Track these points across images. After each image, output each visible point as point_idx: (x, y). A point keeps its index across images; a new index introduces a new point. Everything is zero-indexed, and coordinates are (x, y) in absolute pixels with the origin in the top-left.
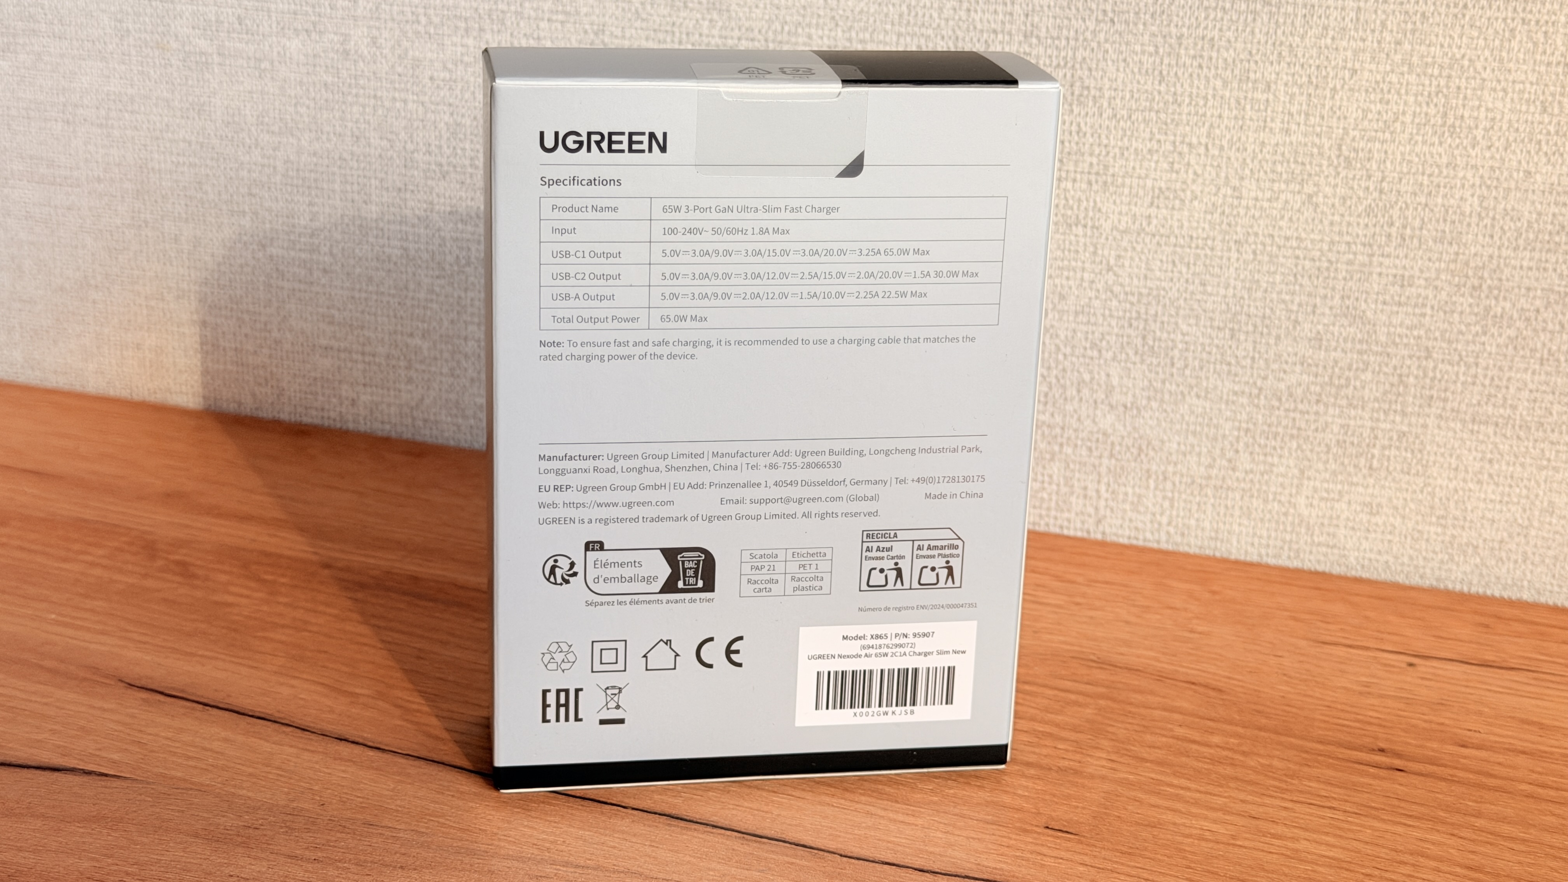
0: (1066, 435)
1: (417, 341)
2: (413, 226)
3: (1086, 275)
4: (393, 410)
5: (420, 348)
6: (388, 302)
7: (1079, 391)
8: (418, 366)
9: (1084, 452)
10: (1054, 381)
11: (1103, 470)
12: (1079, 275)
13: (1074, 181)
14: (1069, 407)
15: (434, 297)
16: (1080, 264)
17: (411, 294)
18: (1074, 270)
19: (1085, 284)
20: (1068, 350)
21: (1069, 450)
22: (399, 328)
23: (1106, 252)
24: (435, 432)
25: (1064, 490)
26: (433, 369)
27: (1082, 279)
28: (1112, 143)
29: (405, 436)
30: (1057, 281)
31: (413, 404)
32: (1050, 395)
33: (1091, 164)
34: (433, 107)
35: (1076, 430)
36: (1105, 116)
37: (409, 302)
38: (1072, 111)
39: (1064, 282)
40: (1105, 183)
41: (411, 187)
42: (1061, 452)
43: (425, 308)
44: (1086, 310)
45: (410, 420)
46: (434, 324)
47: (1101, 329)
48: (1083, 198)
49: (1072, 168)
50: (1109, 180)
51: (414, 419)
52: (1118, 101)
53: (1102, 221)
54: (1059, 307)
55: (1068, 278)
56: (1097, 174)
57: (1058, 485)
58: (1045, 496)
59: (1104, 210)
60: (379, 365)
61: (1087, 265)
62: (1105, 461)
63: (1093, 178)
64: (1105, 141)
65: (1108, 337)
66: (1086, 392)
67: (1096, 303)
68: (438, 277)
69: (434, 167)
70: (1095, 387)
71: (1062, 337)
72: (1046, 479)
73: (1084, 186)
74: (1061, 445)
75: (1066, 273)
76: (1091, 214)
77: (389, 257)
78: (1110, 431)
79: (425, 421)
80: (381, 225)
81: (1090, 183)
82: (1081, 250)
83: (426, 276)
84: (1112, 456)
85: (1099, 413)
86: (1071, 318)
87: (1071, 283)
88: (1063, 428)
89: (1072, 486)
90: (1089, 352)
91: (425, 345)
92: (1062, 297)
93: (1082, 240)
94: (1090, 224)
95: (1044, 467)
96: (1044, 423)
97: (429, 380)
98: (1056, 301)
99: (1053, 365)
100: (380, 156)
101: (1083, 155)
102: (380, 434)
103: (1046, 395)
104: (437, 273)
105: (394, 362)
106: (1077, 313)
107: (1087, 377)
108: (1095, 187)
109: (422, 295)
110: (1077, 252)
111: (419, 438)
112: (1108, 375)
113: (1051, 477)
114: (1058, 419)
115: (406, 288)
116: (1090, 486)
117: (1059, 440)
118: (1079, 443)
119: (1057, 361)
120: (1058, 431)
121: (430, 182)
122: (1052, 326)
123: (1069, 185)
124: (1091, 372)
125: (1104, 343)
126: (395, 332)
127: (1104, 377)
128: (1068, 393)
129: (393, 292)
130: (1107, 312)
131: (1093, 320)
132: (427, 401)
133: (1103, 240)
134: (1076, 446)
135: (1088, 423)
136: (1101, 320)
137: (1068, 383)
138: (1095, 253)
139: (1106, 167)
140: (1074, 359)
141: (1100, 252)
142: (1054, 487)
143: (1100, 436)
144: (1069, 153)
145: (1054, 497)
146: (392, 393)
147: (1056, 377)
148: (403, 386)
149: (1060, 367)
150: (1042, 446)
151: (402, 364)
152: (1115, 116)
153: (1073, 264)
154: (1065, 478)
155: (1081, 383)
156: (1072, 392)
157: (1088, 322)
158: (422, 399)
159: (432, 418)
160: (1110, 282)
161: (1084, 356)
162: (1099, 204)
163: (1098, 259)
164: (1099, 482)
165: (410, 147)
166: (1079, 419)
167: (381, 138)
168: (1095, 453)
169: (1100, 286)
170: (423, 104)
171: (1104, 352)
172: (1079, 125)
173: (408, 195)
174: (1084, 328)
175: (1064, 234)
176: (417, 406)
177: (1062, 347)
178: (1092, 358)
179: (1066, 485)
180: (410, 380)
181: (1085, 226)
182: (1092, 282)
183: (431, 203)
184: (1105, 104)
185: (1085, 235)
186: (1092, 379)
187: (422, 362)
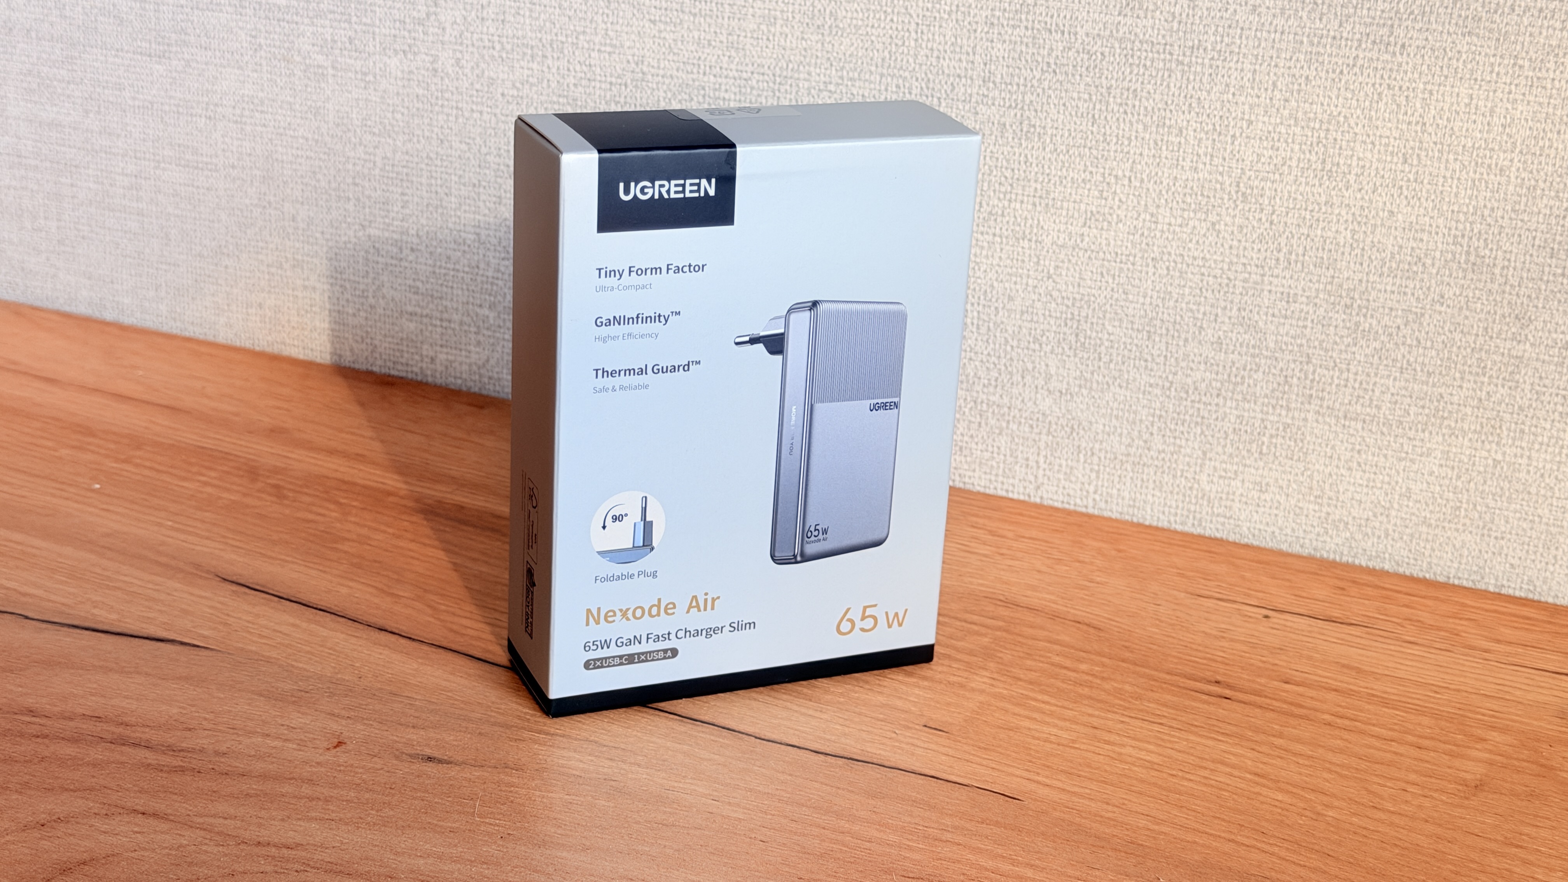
9: (1027, 429)
29: (473, 390)
40: (1047, 205)
50: (1051, 203)
52: (1058, 138)
60: (454, 329)
70: (1037, 375)
100: (460, 157)
102: (452, 387)
111: (484, 392)
116: (1031, 458)
130: (1047, 313)
139: (1048, 192)
152: (1056, 150)
160: (1050, 288)
163: (1040, 269)
165: (484, 150)
166: (1023, 401)
170: (495, 115)
172: (1026, 156)
174: (1029, 325)
184: (1048, 140)
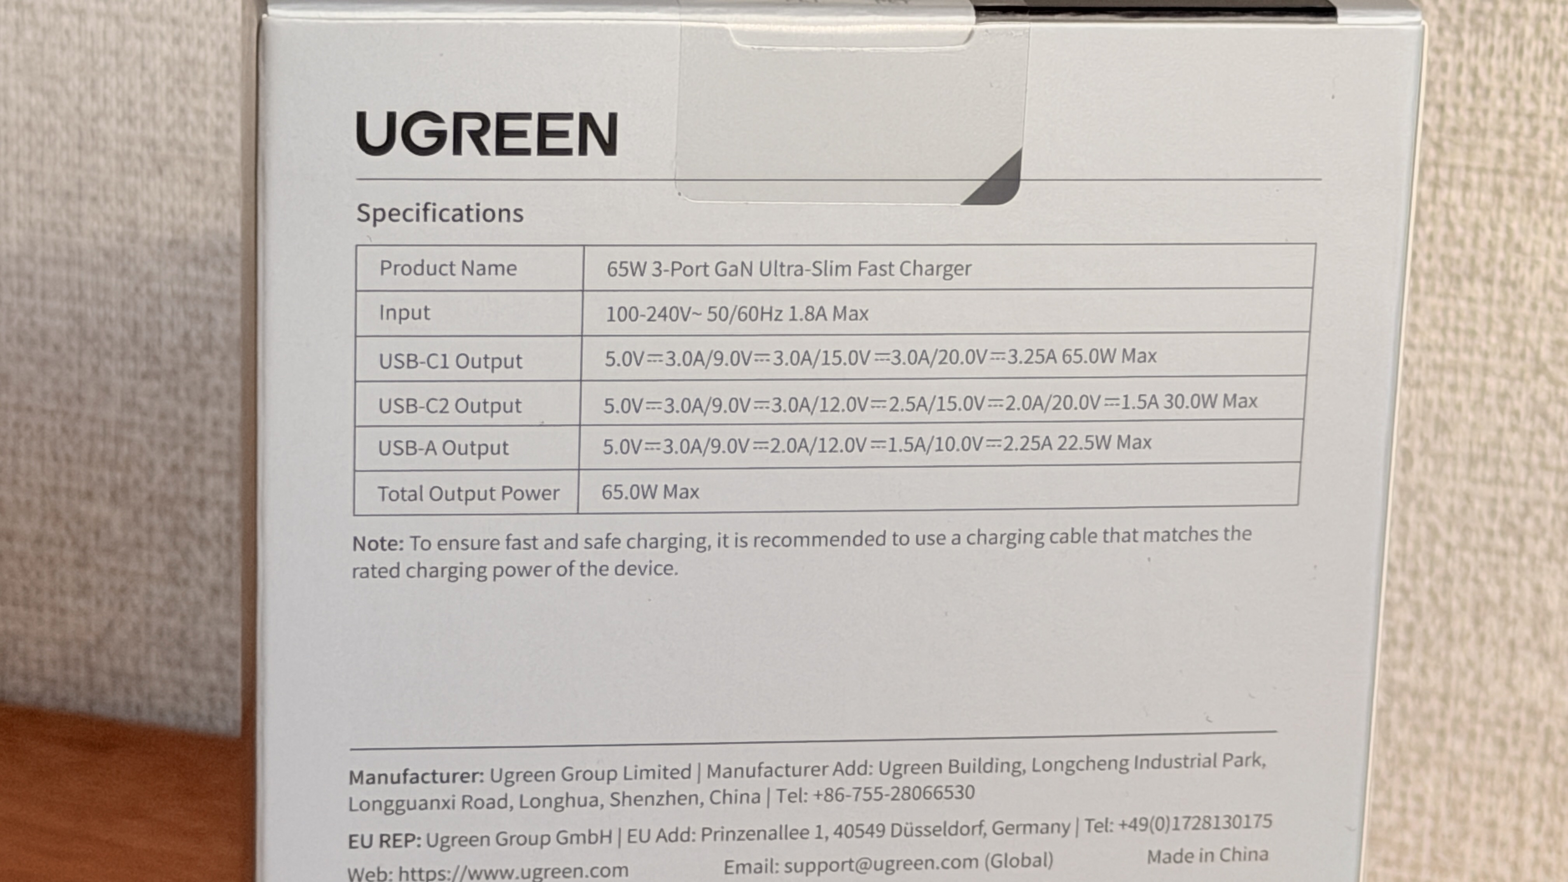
0: (1451, 713)
1: (100, 509)
2: (95, 270)
3: (1491, 383)
4: (50, 651)
5: (107, 523)
6: (42, 428)
7: (1477, 622)
8: (103, 561)
10: (1425, 600)
11: (1530, 787)
12: (1476, 382)
13: (1466, 186)
14: (1457, 656)
15: (137, 418)
16: (1478, 358)
17: (88, 411)
18: (1467, 371)
19: (1490, 401)
20: (1455, 538)
21: (1458, 745)
22: (64, 482)
23: (1533, 335)
24: (136, 698)
25: (1448, 827)
26: (133, 566)
27: (1483, 390)
28: (1544, 109)
30: (1432, 393)
31: (91, 639)
32: (1419, 628)
33: (1501, 153)
34: (138, 26)
35: (1472, 703)
36: (1528, 54)
37: (84, 428)
38: (1460, 44)
39: (1446, 396)
41: (91, 190)
42: (1440, 749)
43: (118, 440)
44: (1492, 453)
45: (83, 674)
46: (136, 472)
47: (1522, 493)
48: (1485, 222)
49: (1460, 161)
51: (91, 669)
53: (1524, 270)
54: (1437, 447)
55: (1453, 388)
56: (1514, 173)
57: (1436, 817)
58: (1408, 839)
59: (1528, 247)
61: (1493, 361)
62: (1534, 769)
63: (1504, 181)
64: (1529, 107)
65: (1537, 511)
66: (1492, 623)
67: (1513, 440)
68: (145, 376)
69: (138, 148)
71: (1443, 509)
72: (1411, 804)
73: (1486, 198)
74: (1442, 733)
75: (1449, 378)
76: (1500, 255)
77: (44, 334)
78: (1542, 705)
79: (115, 675)
80: (28, 266)
81: (1498, 192)
82: (1480, 328)
83: (121, 373)
84: (1546, 757)
85: (1519, 667)
86: (1461, 470)
87: (1461, 397)
88: (1444, 699)
89: (1465, 820)
90: (1499, 542)
91: (117, 517)
92: (1442, 427)
93: (1483, 309)
94: (1499, 275)
95: (1406, 780)
96: (1404, 687)
97: (123, 590)
98: (1430, 433)
99: (1424, 567)
101: (1483, 133)
103: (1410, 629)
104: (143, 367)
105: (53, 551)
106: (1472, 461)
107: (1494, 592)
108: (1509, 200)
109: (112, 413)
110: (1472, 333)
112: (1538, 590)
113: (1420, 799)
114: (1435, 679)
115: (80, 399)
117: (1438, 722)
118: (1479, 729)
119: (1433, 561)
120: (1435, 704)
121: (130, 180)
122: (1422, 487)
123: (1456, 196)
124: (1502, 582)
125: (1529, 524)
126: (56, 490)
127: (1529, 593)
128: (1456, 626)
129: (51, 405)
131: (1505, 473)
132: (120, 634)
133: (1525, 310)
134: (1472, 736)
135: (1497, 687)
136: (1522, 474)
137: (1455, 604)
138: (1509, 336)
140: (1467, 556)
141: (1520, 334)
142: (1428, 822)
143: (1523, 717)
144: (1455, 131)
145: (1427, 843)
146: (47, 615)
147: (1431, 593)
148: (69, 601)
149: (1439, 571)
150: (1402, 735)
151: (70, 554)
153: (1465, 357)
154: (1449, 801)
155: (1482, 605)
156: (1463, 623)
157: (1496, 480)
158: (110, 627)
159: (130, 667)
161: (1487, 549)
162: (1518, 236)
164: (1520, 811)
167: (31, 89)
168: (1513, 752)
169: (1520, 405)
171: (1529, 542)
173: (86, 206)
175: (1445, 296)
176: (99, 642)
177: (1442, 530)
178: (1505, 554)
179: (1451, 816)
180: (84, 590)
181: (1489, 281)
182: (1504, 396)
183: (133, 223)
185: (1489, 300)
186: (1505, 596)
187: (110, 551)
